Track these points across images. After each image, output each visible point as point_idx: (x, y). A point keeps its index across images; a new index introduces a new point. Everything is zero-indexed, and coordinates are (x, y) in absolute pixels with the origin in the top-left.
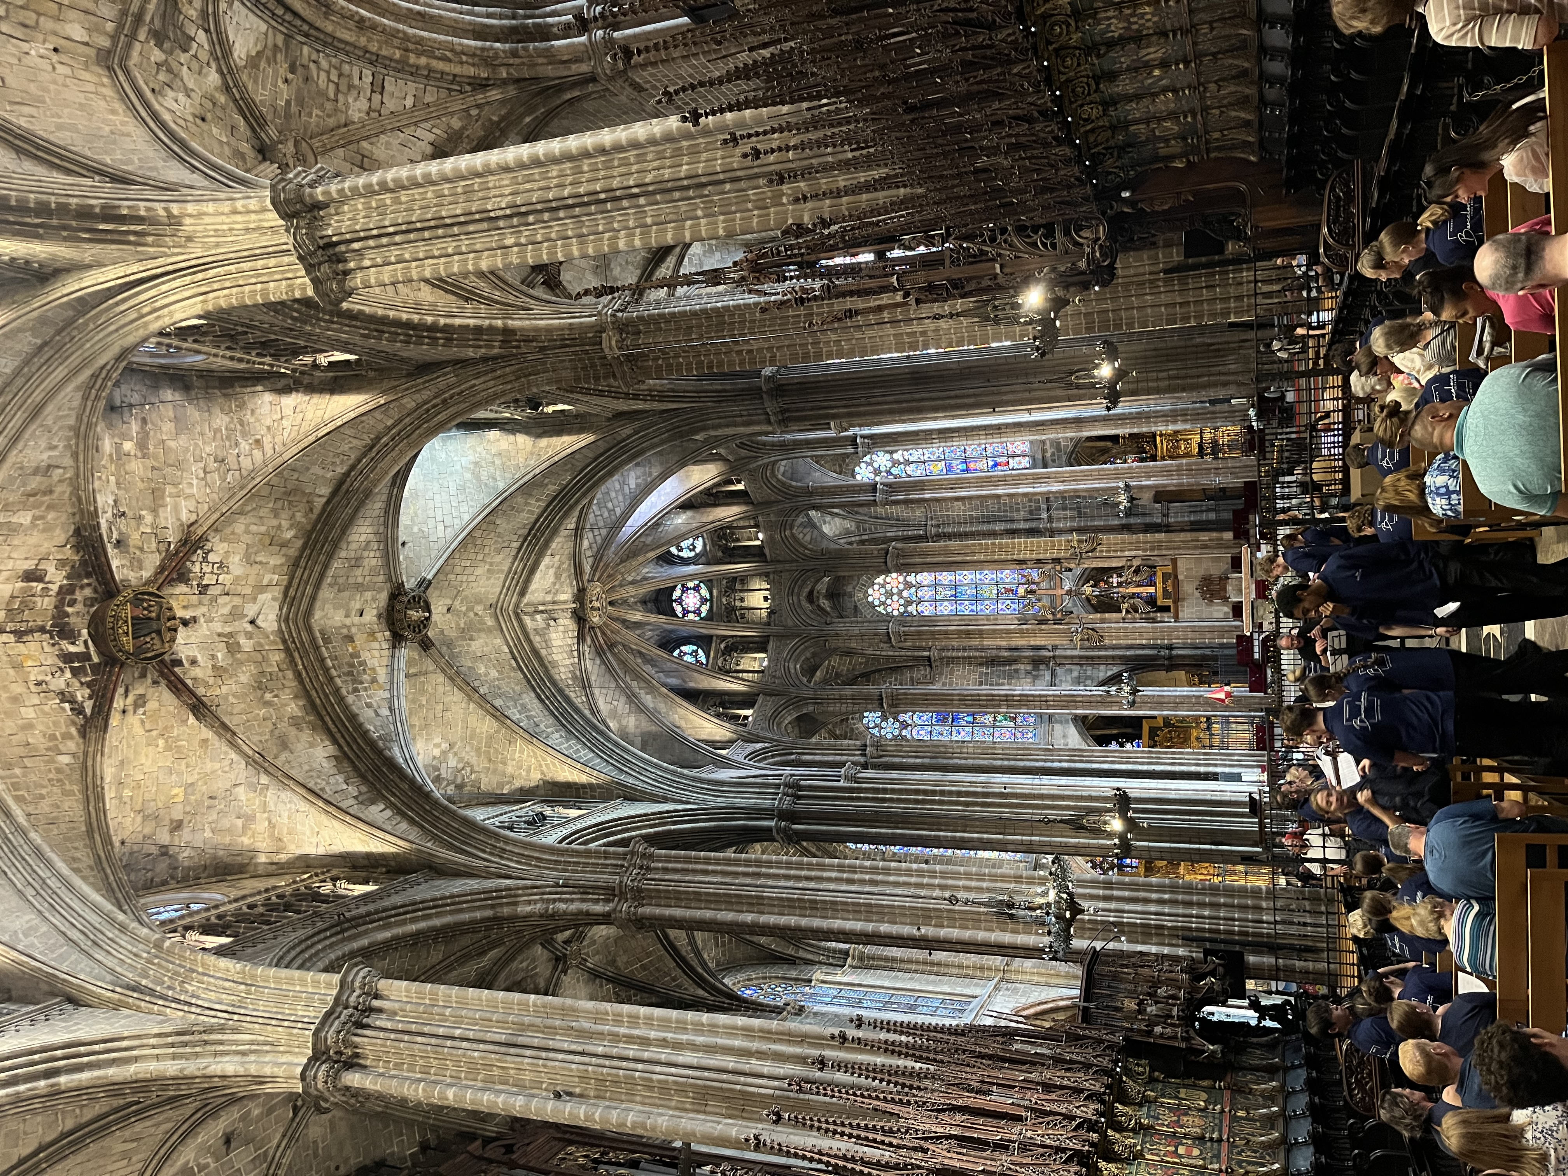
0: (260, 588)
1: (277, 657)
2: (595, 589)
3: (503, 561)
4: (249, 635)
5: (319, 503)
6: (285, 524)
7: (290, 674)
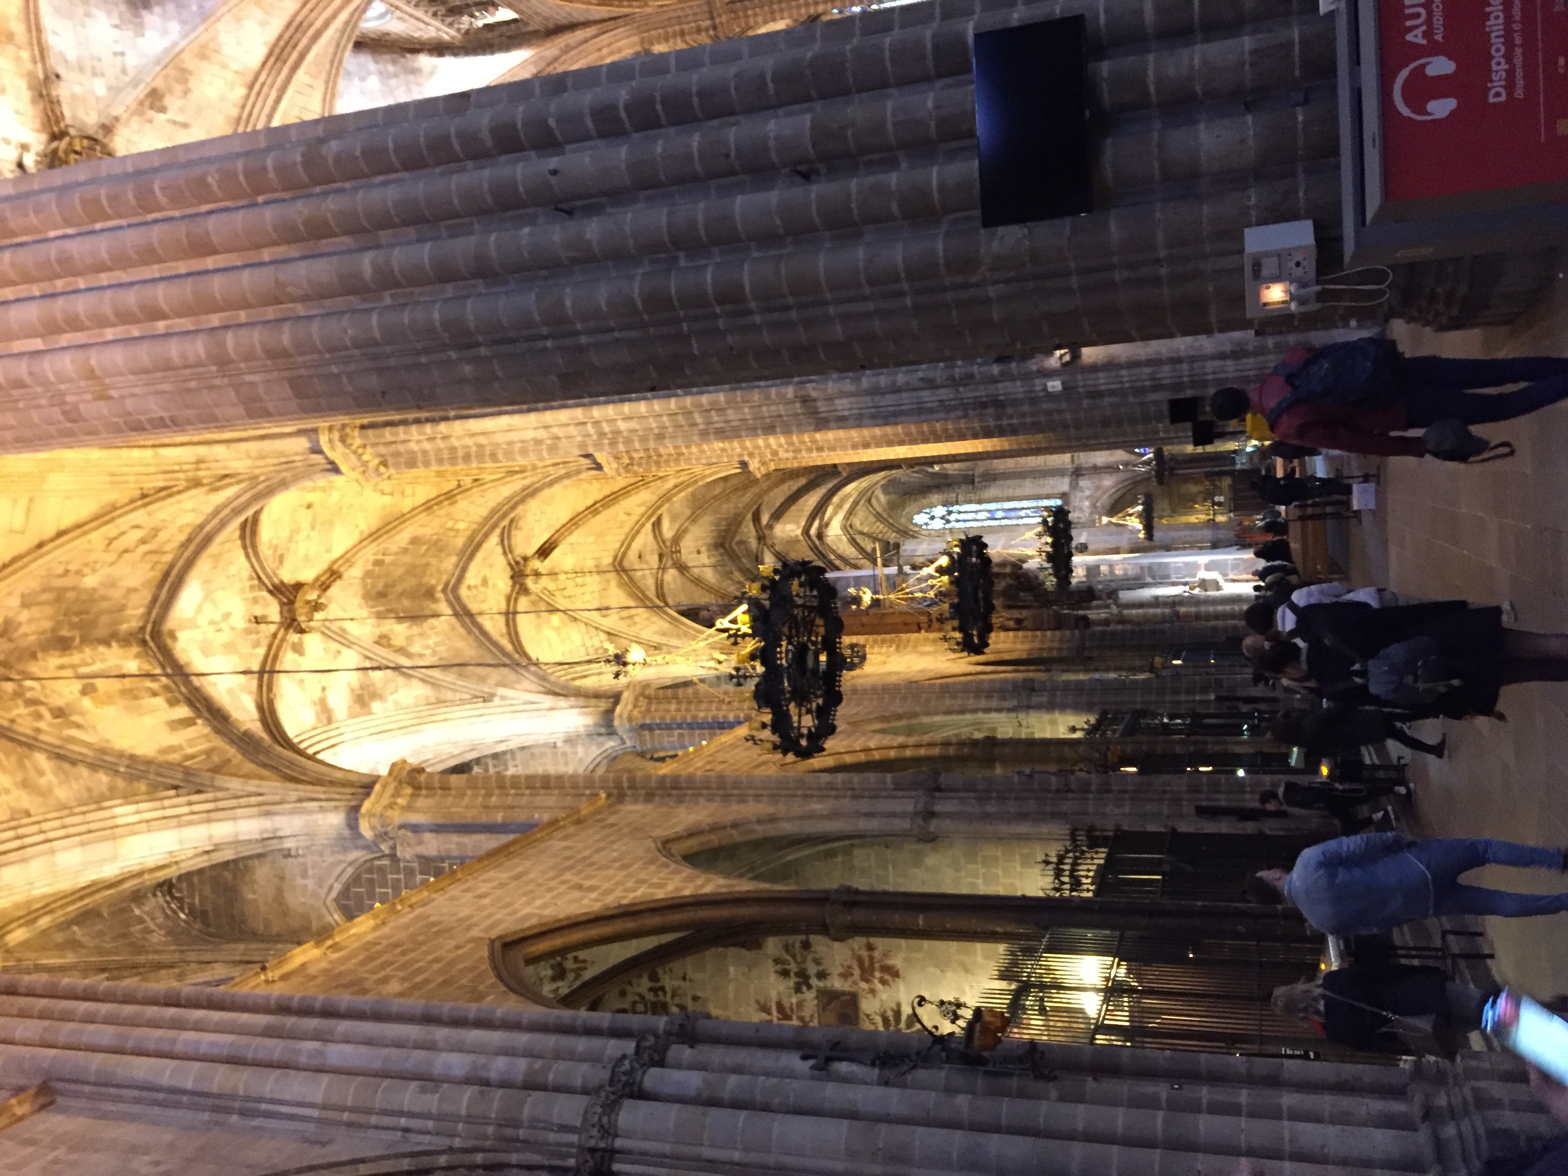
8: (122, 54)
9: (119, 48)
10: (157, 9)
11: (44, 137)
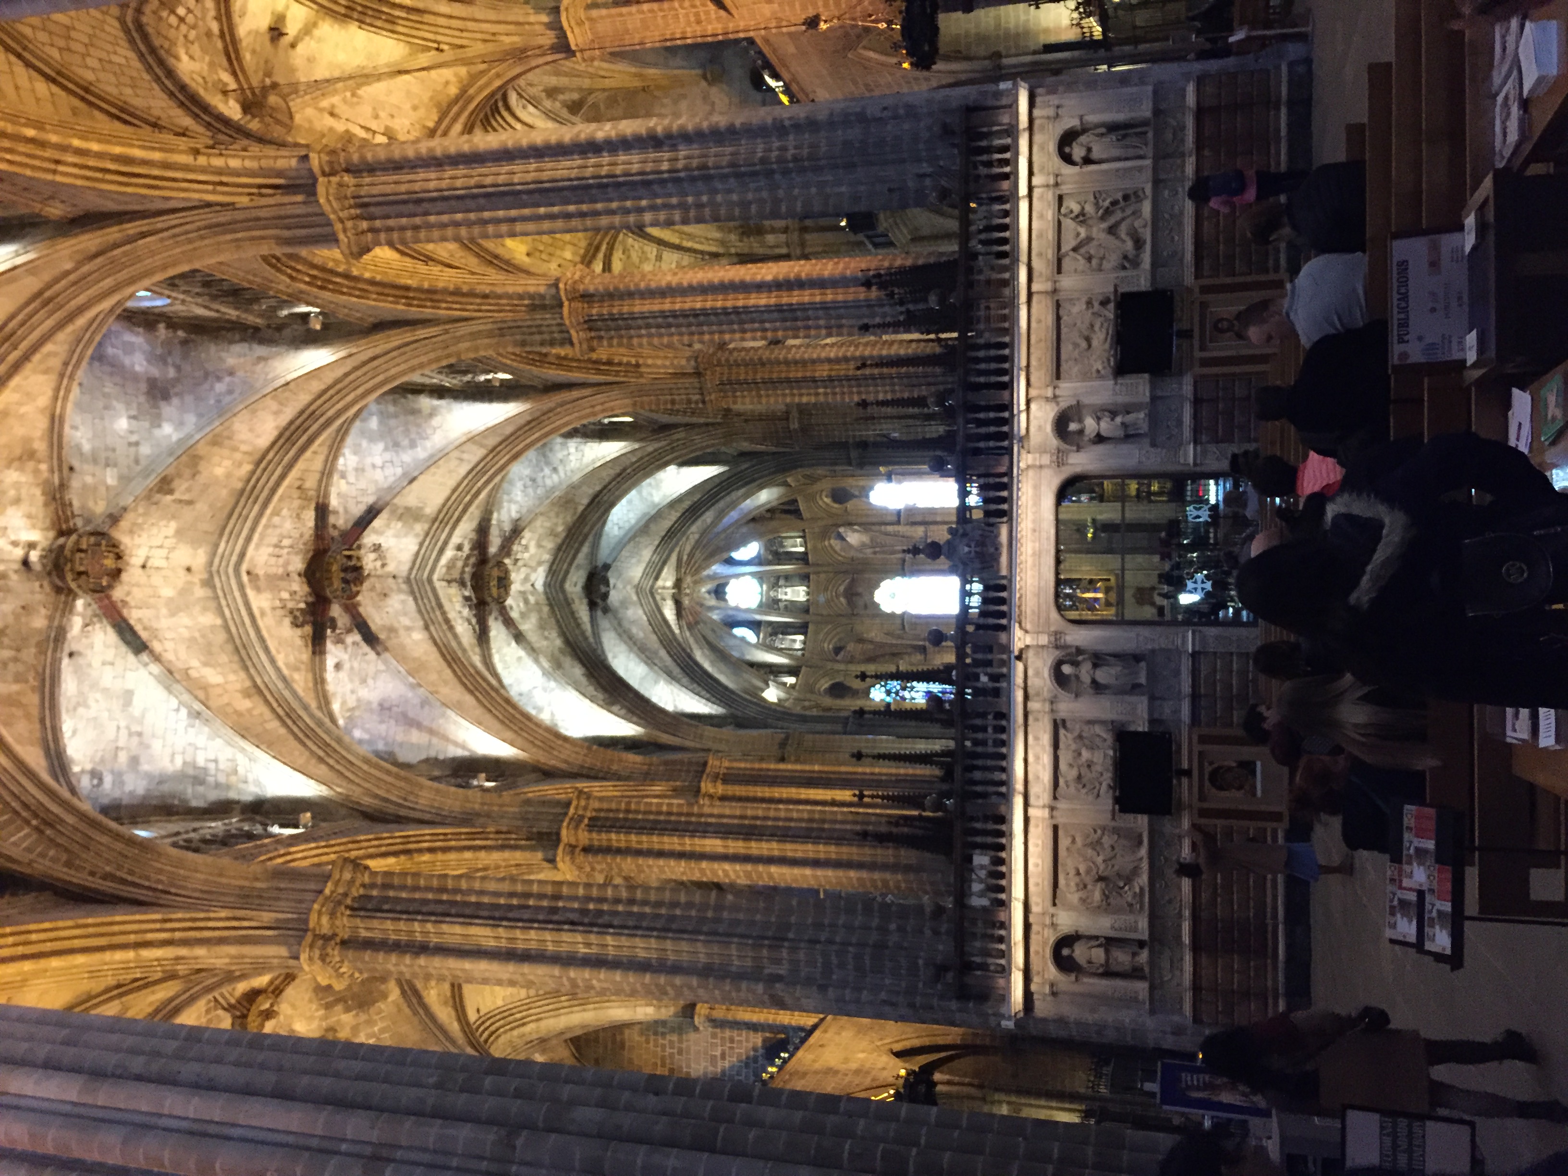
0: (540, 563)
1: (546, 609)
2: (688, 580)
3: (647, 554)
4: (532, 594)
5: (581, 508)
6: (560, 521)
7: (553, 621)
8: (137, 444)
9: (134, 438)
10: (175, 401)
11: (51, 534)
